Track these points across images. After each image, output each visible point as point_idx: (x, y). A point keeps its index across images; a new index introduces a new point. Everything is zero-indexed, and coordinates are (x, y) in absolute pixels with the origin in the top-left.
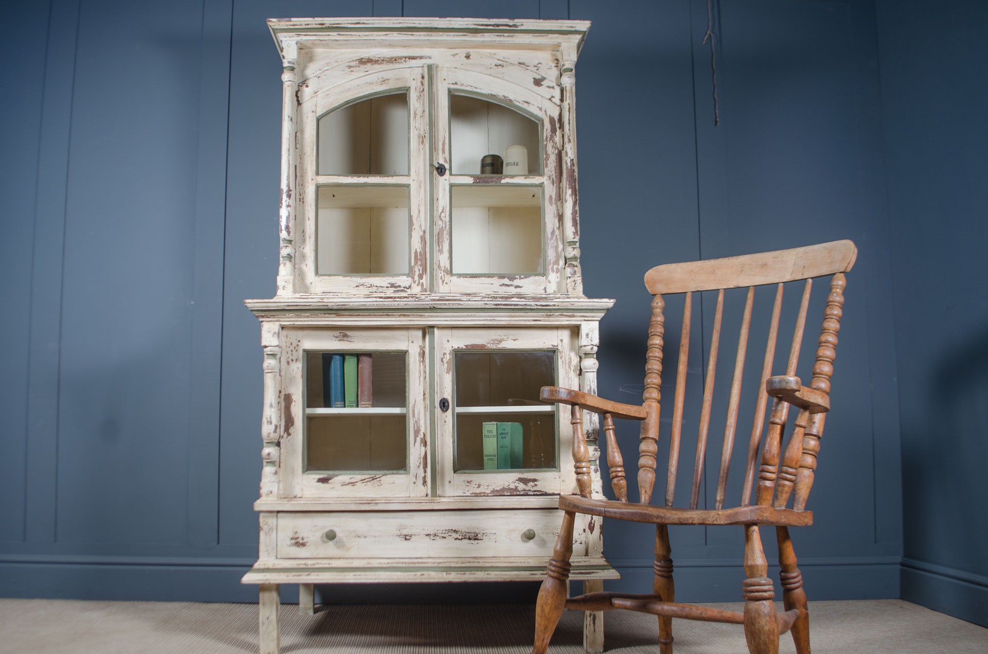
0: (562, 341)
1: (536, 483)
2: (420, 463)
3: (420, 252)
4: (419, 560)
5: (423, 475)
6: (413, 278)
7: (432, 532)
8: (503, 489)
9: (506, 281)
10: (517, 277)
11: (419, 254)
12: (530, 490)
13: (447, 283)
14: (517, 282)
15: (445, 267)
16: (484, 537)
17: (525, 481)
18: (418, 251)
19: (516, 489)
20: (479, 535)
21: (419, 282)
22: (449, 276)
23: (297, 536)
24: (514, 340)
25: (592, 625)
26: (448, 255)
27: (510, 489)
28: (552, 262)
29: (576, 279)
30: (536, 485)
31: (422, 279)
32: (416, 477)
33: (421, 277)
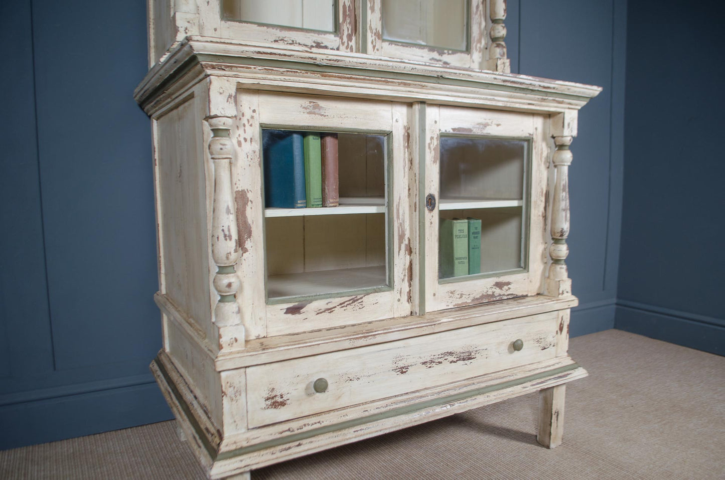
0: (536, 129)
1: (509, 286)
2: (405, 275)
3: (349, 7)
4: (417, 394)
5: (408, 290)
6: (341, 38)
7: (428, 359)
8: (483, 297)
9: (435, 55)
10: (446, 51)
11: (347, 9)
12: (504, 295)
13: (378, 50)
14: (446, 58)
15: (376, 29)
16: (477, 355)
17: (499, 285)
18: (347, 4)
19: (493, 295)
20: (473, 354)
21: (348, 43)
22: (380, 41)
23: (273, 394)
24: (498, 125)
25: (556, 421)
26: (380, 16)
27: (488, 296)
28: (476, 39)
29: (505, 62)
30: (509, 288)
31: (351, 41)
32: (401, 293)
33: (350, 38)
